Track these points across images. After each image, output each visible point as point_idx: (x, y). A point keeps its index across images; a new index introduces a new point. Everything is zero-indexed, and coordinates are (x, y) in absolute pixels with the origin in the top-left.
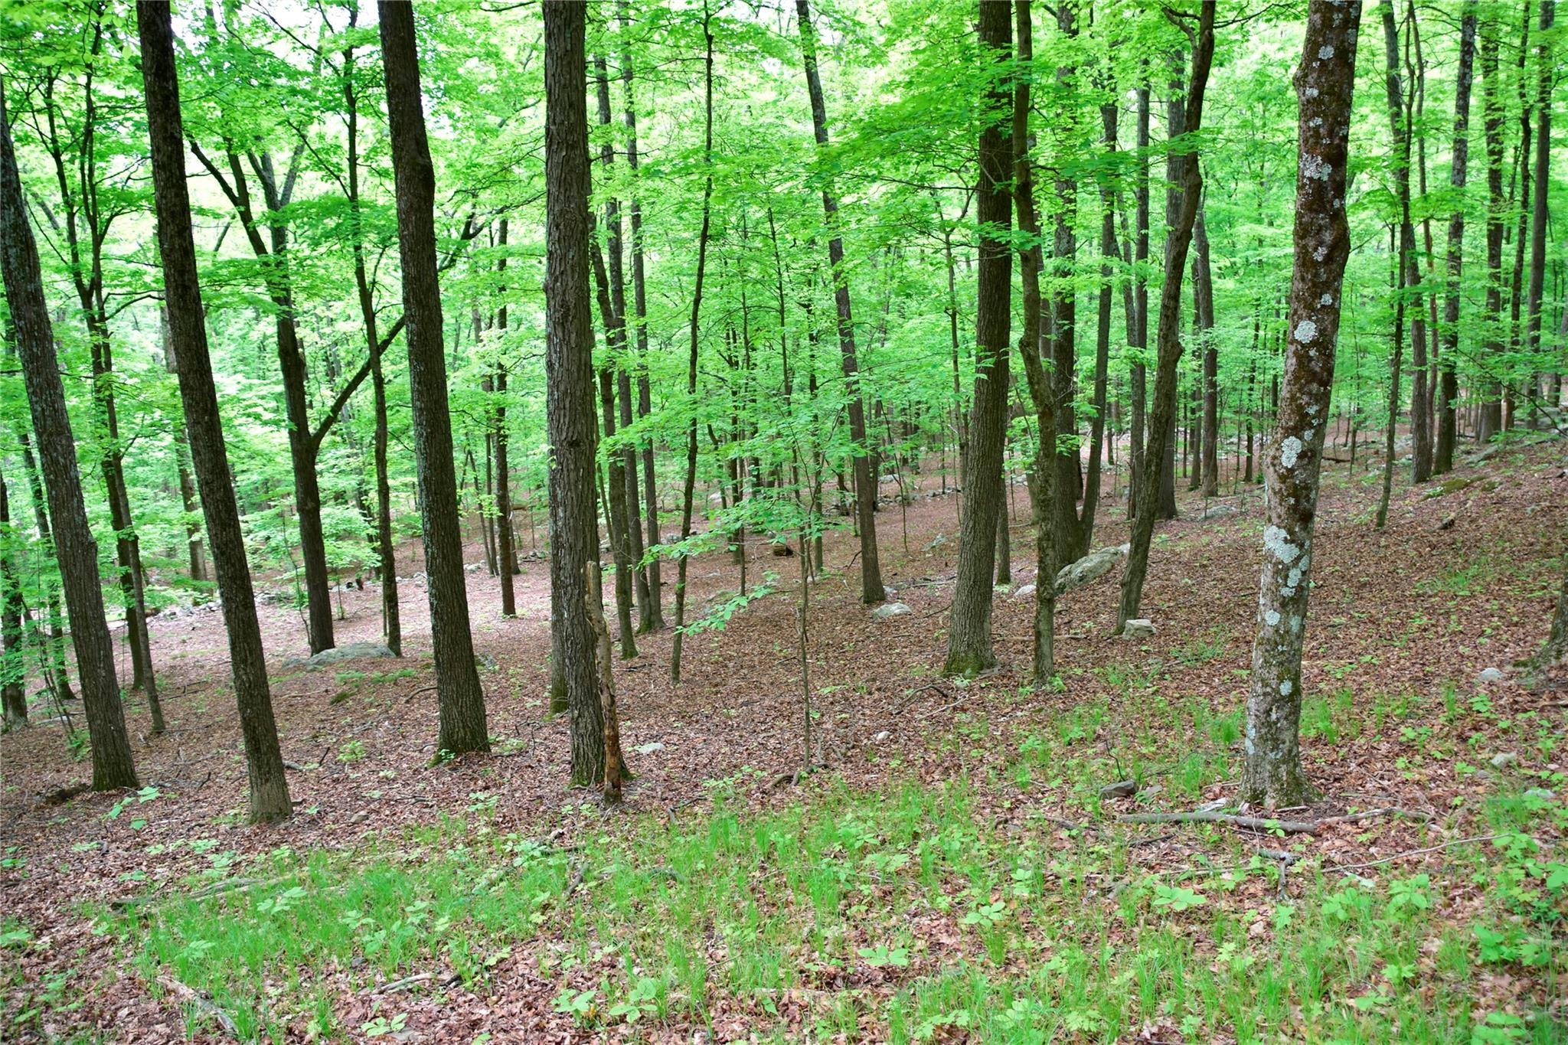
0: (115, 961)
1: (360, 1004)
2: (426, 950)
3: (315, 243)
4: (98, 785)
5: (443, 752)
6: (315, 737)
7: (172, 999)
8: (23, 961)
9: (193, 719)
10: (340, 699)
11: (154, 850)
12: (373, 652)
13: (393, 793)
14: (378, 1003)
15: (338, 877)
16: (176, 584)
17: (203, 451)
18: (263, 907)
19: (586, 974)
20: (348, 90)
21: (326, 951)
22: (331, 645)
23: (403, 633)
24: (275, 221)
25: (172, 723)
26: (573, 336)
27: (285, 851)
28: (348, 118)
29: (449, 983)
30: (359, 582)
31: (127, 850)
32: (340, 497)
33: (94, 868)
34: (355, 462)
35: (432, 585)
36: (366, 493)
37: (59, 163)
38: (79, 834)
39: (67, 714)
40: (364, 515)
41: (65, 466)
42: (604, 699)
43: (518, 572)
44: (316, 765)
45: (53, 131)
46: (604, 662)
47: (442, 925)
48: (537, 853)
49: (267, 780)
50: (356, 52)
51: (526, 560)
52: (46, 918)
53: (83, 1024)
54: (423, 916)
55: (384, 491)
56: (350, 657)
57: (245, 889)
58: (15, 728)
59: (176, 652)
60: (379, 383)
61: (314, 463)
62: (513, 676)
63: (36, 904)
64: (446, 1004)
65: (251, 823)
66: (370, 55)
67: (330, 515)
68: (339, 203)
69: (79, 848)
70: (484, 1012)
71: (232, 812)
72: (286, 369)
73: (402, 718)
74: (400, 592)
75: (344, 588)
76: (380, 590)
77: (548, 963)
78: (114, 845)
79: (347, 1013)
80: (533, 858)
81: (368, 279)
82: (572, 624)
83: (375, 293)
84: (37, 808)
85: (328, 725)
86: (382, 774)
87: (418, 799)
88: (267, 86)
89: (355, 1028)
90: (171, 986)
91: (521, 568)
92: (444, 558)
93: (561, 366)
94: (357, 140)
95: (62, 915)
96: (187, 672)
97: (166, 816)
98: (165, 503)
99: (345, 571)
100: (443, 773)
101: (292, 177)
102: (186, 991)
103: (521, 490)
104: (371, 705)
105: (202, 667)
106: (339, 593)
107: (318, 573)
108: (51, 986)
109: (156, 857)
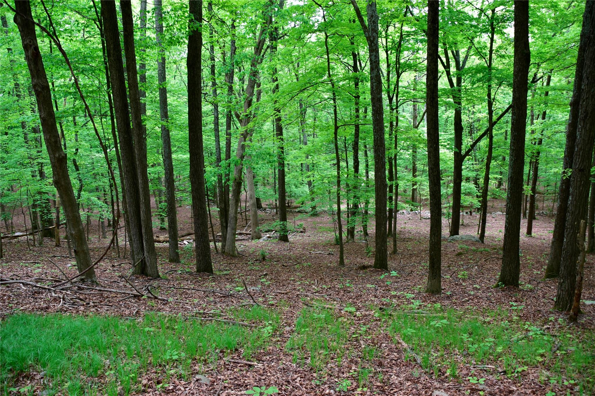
0: (380, 327)
1: (466, 369)
2: (492, 357)
3: (473, 83)
4: (375, 266)
5: (500, 283)
6: (449, 267)
7: (400, 346)
8: (352, 318)
9: (406, 250)
10: (459, 254)
11: (393, 293)
12: (473, 239)
13: (479, 294)
14: (473, 371)
15: (458, 320)
16: (406, 202)
17: (432, 157)
18: (432, 323)
19: (560, 388)
20: (492, 25)
21: (453, 346)
22: (458, 234)
23: (486, 234)
24: (459, 75)
25: (399, 251)
26: (588, 125)
27: (438, 305)
28: (490, 35)
29: (501, 372)
30: (471, 212)
31: (384, 290)
32: (468, 179)
33: (373, 294)
34: (476, 167)
35: (507, 219)
36: (479, 179)
37: (387, 54)
38: (368, 281)
39: (366, 240)
40: (476, 187)
41: (382, 157)
42: (578, 278)
43: (535, 219)
44: (449, 277)
45: (386, 44)
46: (581, 263)
47: (499, 349)
48: (539, 333)
49: (434, 278)
50: (497, 9)
51: (539, 214)
52: (359, 306)
53: (372, 344)
54: (491, 344)
55: (487, 179)
56: (464, 240)
57: (424, 315)
58: (350, 242)
59: (402, 226)
60: (491, 138)
61: (462, 165)
62: (529, 260)
63: (355, 300)
64: (499, 380)
65: (426, 292)
66: (502, 10)
67: (464, 185)
68: (485, 68)
69: (369, 286)
70: (515, 389)
71: (419, 287)
72: (456, 129)
73: (482, 266)
74: (487, 218)
75: (465, 214)
76: (478, 217)
77: (543, 378)
78: (379, 288)
79: (461, 371)
80: (536, 334)
81: (492, 97)
82: (567, 244)
83: (494, 103)
84: (356, 269)
85: (454, 263)
86: (475, 286)
87: (488, 299)
88: (462, 24)
89: (463, 377)
90: (399, 341)
91: (536, 217)
92: (514, 209)
93: (580, 137)
94: (494, 44)
95: (364, 306)
96: (405, 234)
97: (396, 282)
98: (406, 174)
99: (466, 207)
100: (499, 291)
101: (466, 58)
102: (405, 345)
103: (541, 186)
104: (471, 259)
105: (410, 233)
106: (463, 215)
107: (457, 206)
108: (362, 329)
109: (393, 295)
